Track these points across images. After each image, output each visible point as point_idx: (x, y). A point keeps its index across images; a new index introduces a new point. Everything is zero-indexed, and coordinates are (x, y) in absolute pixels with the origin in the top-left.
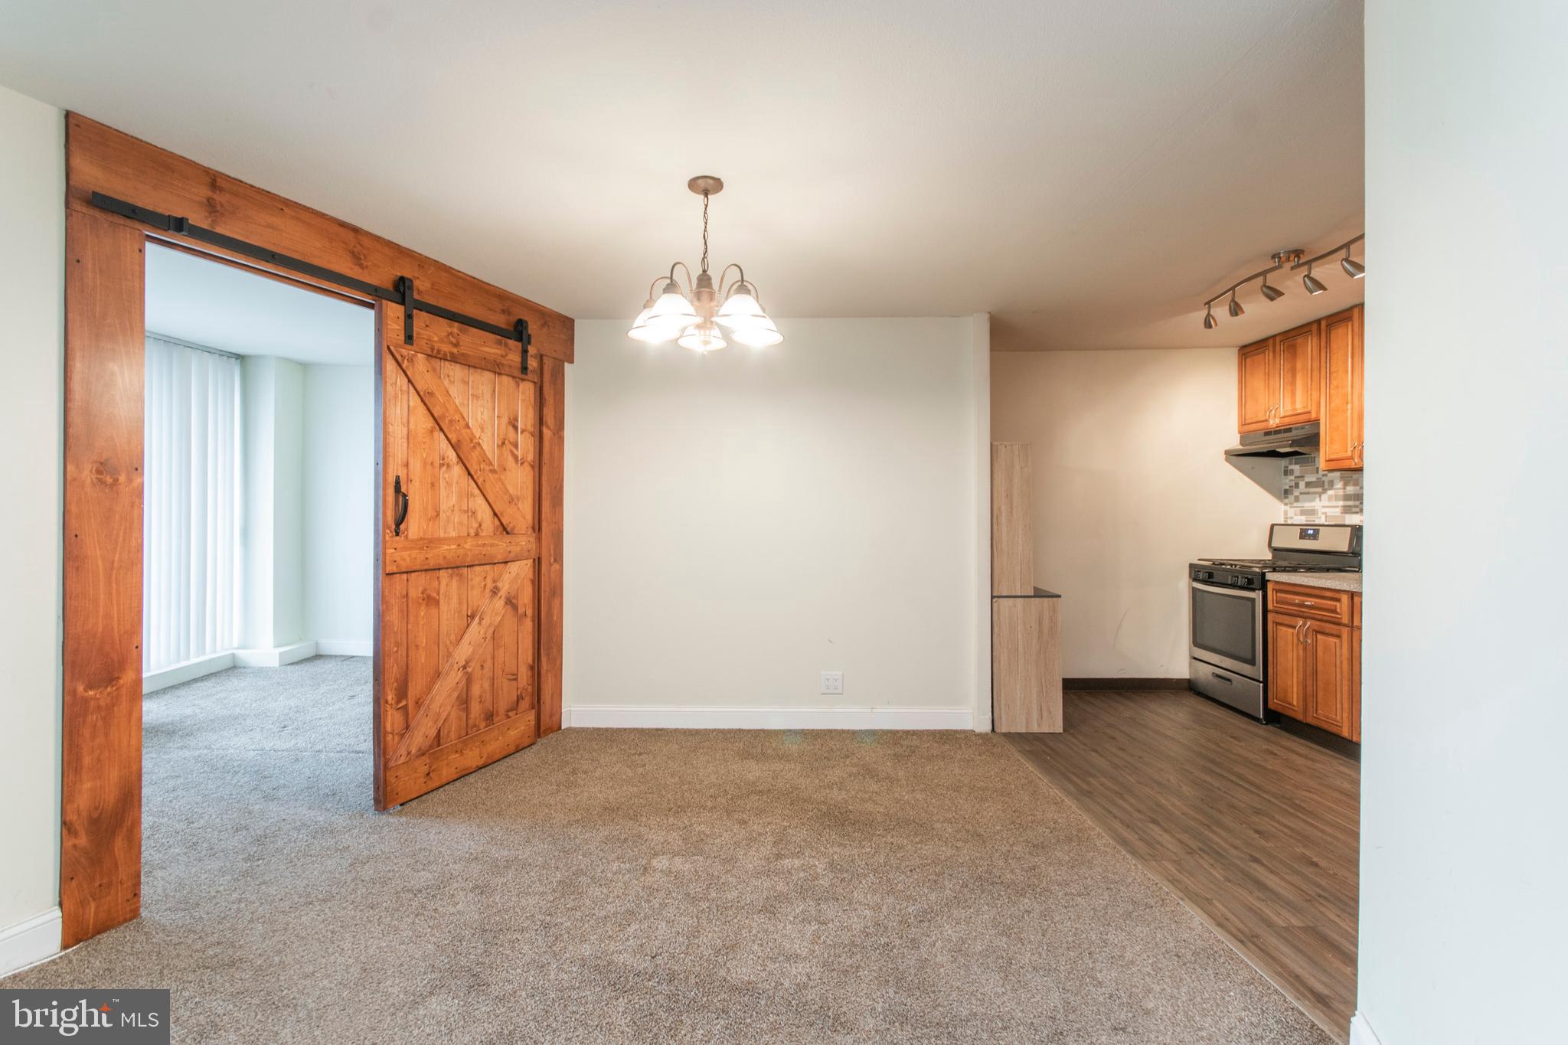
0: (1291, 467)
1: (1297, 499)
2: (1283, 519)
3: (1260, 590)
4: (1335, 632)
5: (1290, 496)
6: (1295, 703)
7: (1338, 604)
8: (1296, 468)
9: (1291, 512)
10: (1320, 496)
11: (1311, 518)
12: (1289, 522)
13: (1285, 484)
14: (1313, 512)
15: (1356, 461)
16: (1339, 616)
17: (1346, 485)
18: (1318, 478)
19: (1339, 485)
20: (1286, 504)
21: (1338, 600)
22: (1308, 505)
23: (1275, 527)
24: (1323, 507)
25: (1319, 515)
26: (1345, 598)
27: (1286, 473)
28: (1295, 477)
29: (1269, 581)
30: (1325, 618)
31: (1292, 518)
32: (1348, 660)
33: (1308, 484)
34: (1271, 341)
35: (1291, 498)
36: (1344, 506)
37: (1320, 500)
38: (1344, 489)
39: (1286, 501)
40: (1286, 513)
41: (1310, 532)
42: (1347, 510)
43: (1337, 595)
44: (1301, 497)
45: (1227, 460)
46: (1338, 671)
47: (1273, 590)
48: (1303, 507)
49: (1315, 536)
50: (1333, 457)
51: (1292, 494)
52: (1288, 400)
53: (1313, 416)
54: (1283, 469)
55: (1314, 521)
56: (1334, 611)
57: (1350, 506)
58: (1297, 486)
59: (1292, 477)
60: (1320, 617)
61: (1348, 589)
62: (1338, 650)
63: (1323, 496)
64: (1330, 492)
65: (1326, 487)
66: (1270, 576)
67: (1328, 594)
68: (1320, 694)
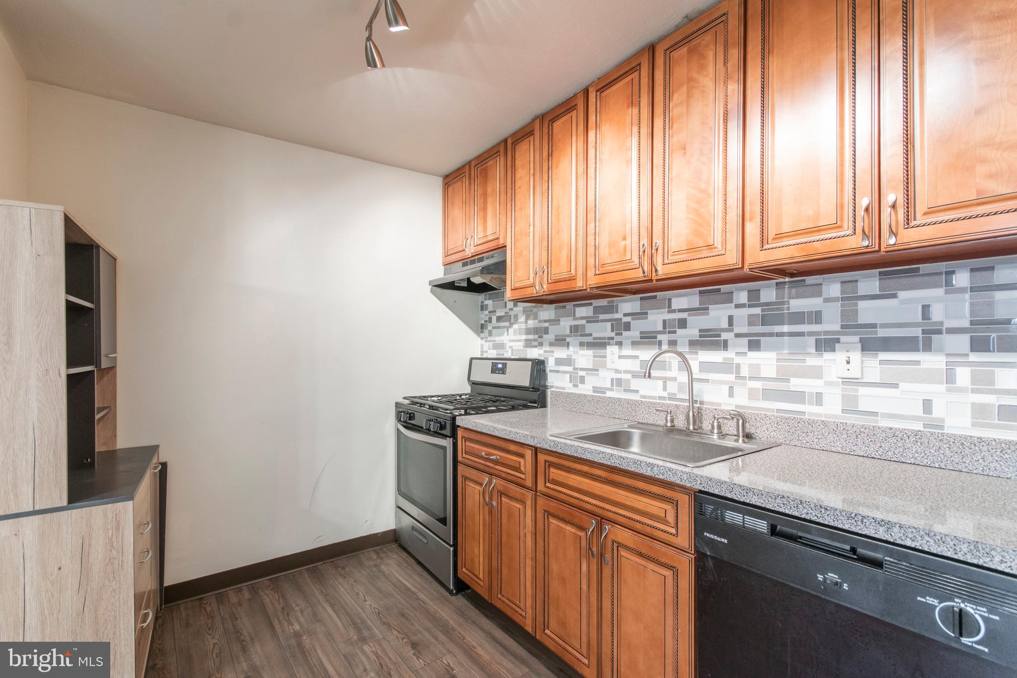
0: (486, 302)
1: (490, 334)
2: (480, 353)
3: (450, 437)
4: (518, 496)
5: (485, 330)
6: (481, 576)
7: (522, 461)
8: (489, 302)
9: (486, 346)
10: (508, 330)
11: (501, 352)
12: (485, 356)
13: (482, 319)
14: (501, 346)
15: (537, 288)
16: (523, 476)
17: (527, 319)
18: (506, 313)
19: (522, 319)
20: (482, 338)
21: (522, 456)
22: (498, 339)
23: (473, 360)
24: (510, 341)
25: (507, 350)
26: (529, 454)
27: (483, 308)
28: (489, 312)
29: (459, 426)
30: (509, 477)
31: (486, 352)
32: (532, 534)
33: (499, 319)
34: (467, 167)
35: (486, 331)
36: (527, 340)
37: (508, 335)
38: (526, 322)
39: (482, 335)
40: (482, 346)
41: (500, 366)
42: (528, 344)
43: (520, 450)
44: (494, 331)
45: (432, 292)
46: (522, 544)
47: (462, 437)
48: (495, 341)
49: (503, 371)
50: (518, 285)
51: (487, 329)
52: (481, 228)
53: (501, 242)
54: (480, 304)
55: (503, 355)
56: (518, 469)
57: (530, 340)
58: (490, 320)
59: (486, 312)
60: (504, 475)
61: (532, 444)
62: (522, 518)
63: (511, 330)
64: (515, 326)
65: (512, 321)
66: (461, 421)
67: (512, 447)
68: (505, 571)
